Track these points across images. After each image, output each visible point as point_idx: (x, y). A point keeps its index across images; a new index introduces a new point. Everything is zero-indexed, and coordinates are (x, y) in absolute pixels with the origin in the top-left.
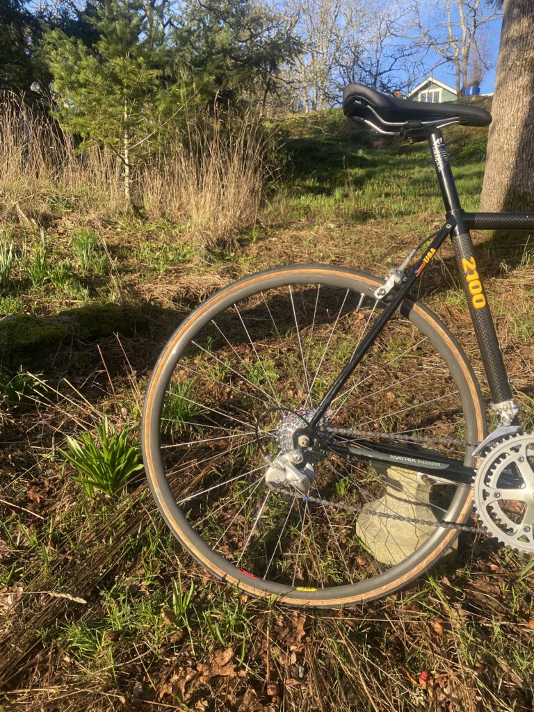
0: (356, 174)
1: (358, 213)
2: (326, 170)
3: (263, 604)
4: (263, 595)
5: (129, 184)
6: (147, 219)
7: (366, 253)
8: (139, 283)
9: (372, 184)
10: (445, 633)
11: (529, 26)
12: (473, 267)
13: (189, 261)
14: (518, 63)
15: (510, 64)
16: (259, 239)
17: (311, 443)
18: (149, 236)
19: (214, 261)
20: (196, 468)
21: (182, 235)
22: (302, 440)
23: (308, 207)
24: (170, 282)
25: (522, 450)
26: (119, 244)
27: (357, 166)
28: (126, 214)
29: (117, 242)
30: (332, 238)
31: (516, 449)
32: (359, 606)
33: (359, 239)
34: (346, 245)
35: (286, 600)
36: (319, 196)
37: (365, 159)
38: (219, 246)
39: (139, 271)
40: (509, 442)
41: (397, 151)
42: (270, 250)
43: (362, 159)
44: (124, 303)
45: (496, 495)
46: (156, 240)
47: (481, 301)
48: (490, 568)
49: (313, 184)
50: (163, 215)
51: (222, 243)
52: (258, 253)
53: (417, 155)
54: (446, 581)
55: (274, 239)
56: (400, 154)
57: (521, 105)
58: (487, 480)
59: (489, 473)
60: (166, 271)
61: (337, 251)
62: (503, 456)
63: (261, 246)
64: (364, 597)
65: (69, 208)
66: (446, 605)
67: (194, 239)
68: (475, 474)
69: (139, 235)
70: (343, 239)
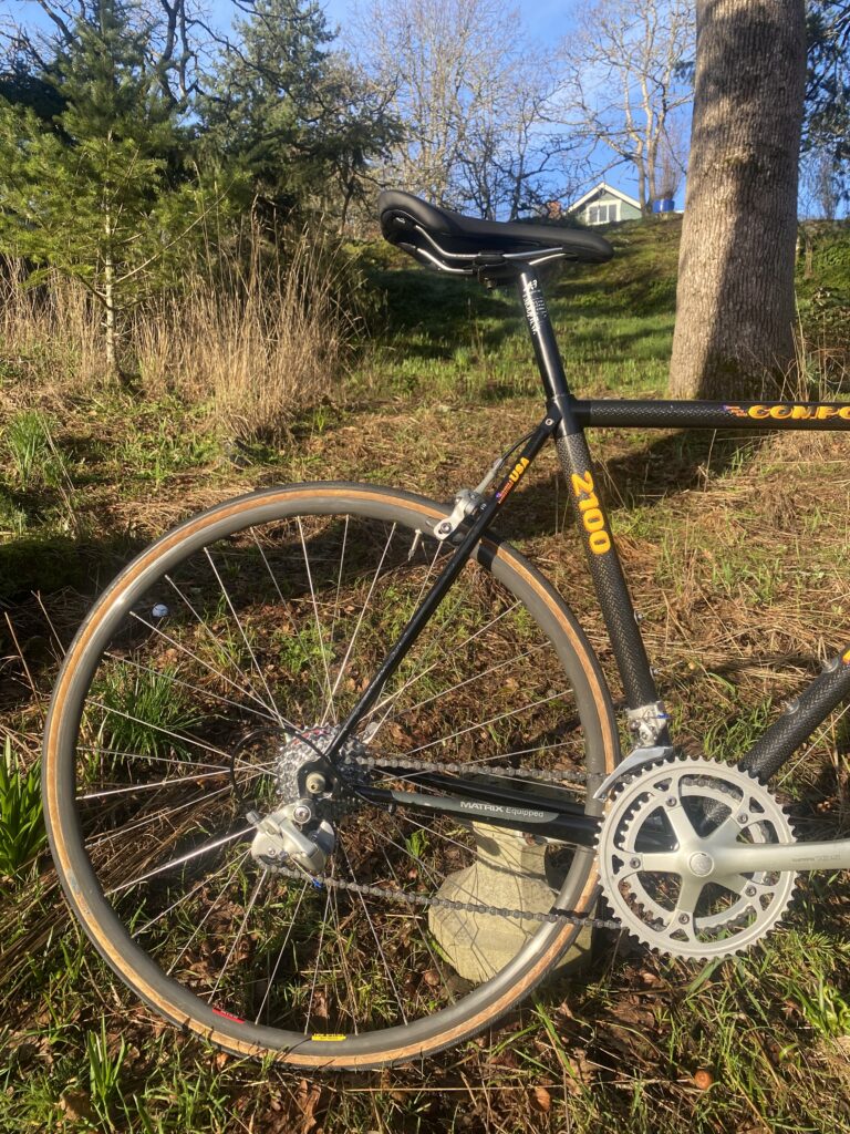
0: (489, 326)
1: (491, 388)
2: (444, 321)
3: (253, 1067)
4: (253, 1052)
5: (114, 339)
6: (143, 394)
7: (495, 452)
8: (118, 501)
9: (514, 344)
10: (554, 1106)
11: (732, 111)
12: (590, 487)
13: (207, 464)
14: (717, 166)
15: (706, 167)
16: (327, 428)
17: (327, 787)
18: (143, 424)
19: (247, 464)
20: (165, 823)
21: (199, 420)
22: (313, 780)
23: (415, 378)
24: (171, 498)
25: (673, 786)
26: (92, 436)
27: (491, 315)
28: (107, 387)
29: (88, 433)
30: (443, 428)
31: (663, 786)
32: (416, 1063)
33: (486, 429)
34: (464, 438)
35: (295, 1059)
36: (432, 361)
37: (504, 305)
38: (260, 438)
39: (120, 481)
40: (651, 773)
41: (553, 293)
42: (343, 445)
43: (500, 304)
44: (83, 536)
45: (634, 863)
46: (156, 429)
47: (602, 542)
48: (642, 978)
49: (423, 341)
50: (171, 389)
51: (265, 434)
52: (325, 451)
53: (583, 299)
54: (565, 1009)
55: (351, 428)
56: (557, 297)
57: (723, 229)
58: (618, 839)
59: (622, 826)
60: (165, 480)
61: (450, 448)
62: (644, 797)
63: (329, 440)
64: (425, 1046)
65: (12, 376)
66: (560, 1054)
67: (219, 427)
68: (599, 830)
69: (127, 421)
70: (461, 430)
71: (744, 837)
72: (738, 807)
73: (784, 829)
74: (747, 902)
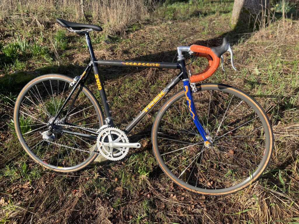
4: (49, 168)
5: (83, 7)
8: (76, 54)
12: (98, 77)
16: (136, 30)
25: (109, 132)
33: (178, 30)
35: (55, 170)
39: (78, 48)
45: (103, 144)
51: (118, 33)
55: (142, 30)
59: (101, 138)
62: (105, 133)
71: (121, 141)
72: (120, 136)
73: (127, 140)
74: (121, 152)
